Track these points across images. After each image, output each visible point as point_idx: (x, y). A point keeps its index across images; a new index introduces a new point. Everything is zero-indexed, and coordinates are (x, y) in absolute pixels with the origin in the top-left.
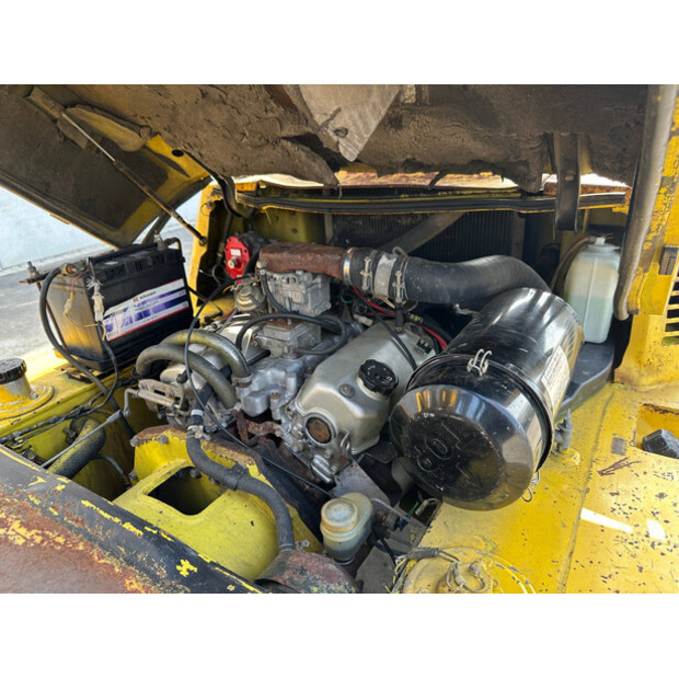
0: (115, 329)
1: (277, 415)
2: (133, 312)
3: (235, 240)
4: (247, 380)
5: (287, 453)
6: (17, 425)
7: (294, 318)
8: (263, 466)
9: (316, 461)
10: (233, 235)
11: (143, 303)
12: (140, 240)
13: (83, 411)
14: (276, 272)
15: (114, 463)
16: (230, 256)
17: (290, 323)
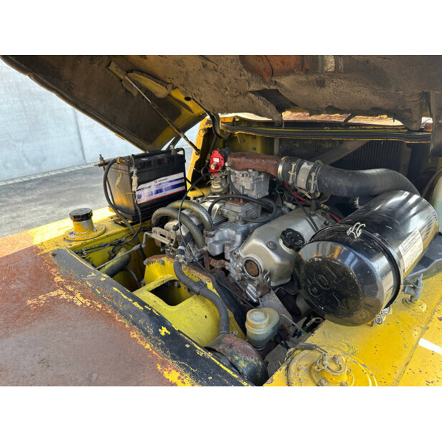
0: (143, 197)
1: (228, 256)
2: (154, 189)
3: (216, 152)
4: (212, 233)
5: (231, 280)
6: (85, 245)
7: (245, 199)
8: (216, 284)
9: (249, 288)
10: (216, 149)
11: (160, 184)
12: (164, 148)
13: (120, 242)
14: (236, 170)
15: (134, 275)
16: (213, 162)
17: (241, 202)
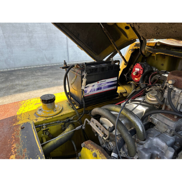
0: (87, 92)
2: (96, 87)
3: (139, 65)
4: (143, 142)
6: (45, 121)
10: (138, 63)
11: (101, 84)
12: (105, 60)
13: (69, 120)
16: (135, 70)
17: (176, 117)
